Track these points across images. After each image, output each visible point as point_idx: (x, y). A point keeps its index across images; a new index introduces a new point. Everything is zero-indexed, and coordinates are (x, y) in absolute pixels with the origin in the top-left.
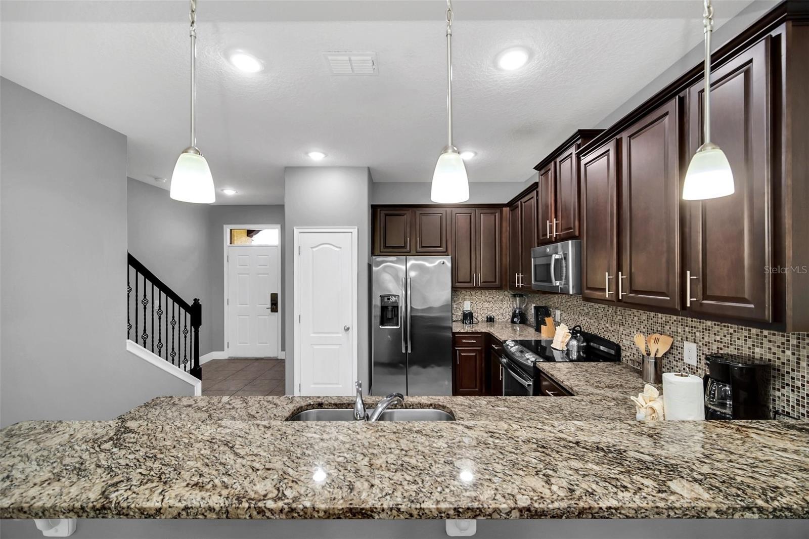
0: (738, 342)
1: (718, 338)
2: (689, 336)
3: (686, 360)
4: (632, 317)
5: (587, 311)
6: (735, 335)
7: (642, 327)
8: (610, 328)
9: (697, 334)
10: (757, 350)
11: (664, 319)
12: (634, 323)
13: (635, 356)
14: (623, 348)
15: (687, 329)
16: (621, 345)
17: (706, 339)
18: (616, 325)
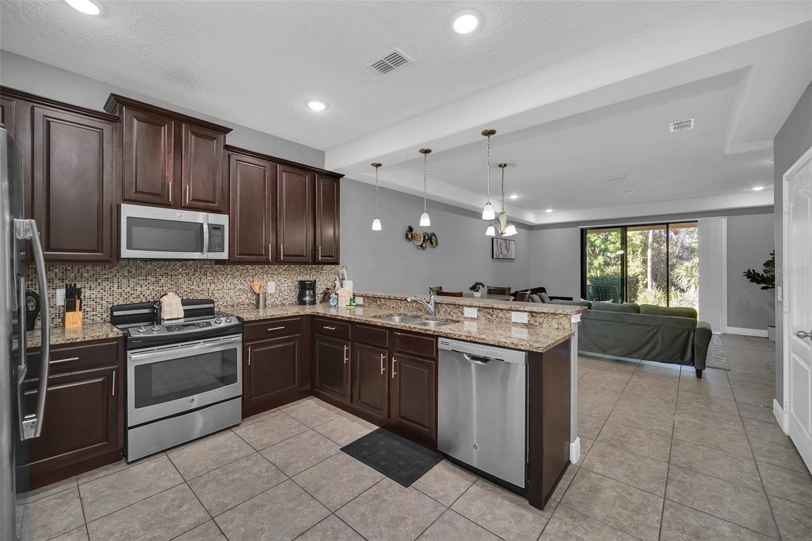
0: (293, 276)
1: (285, 276)
2: (270, 278)
3: (269, 291)
4: (225, 276)
5: (154, 279)
6: (291, 274)
7: (236, 280)
8: (197, 289)
9: (275, 277)
10: (299, 277)
11: (254, 272)
12: (227, 279)
13: (229, 302)
14: (215, 300)
15: (269, 275)
16: (212, 298)
17: (279, 278)
18: (204, 285)
